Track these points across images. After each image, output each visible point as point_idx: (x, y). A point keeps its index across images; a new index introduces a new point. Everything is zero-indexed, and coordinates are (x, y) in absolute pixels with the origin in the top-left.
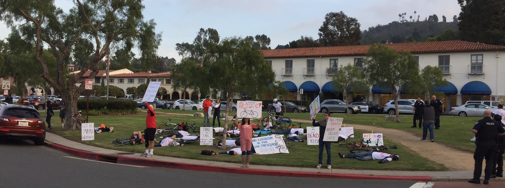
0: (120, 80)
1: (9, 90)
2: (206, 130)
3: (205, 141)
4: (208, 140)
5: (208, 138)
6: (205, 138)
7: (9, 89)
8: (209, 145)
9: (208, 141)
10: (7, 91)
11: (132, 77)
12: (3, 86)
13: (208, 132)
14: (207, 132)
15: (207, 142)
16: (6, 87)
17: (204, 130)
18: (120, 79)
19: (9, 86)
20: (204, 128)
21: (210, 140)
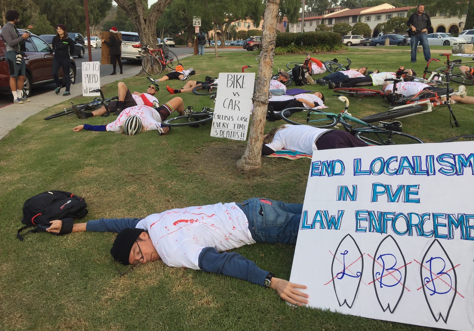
0: (378, 17)
1: (200, 27)
2: (233, 83)
3: (226, 121)
4: (236, 122)
5: (235, 114)
6: (229, 112)
7: (200, 25)
8: (236, 138)
9: (234, 122)
10: (198, 28)
11: (390, 12)
12: (194, 23)
13: (238, 90)
14: (235, 90)
15: (231, 127)
16: (197, 24)
17: (230, 83)
18: (377, 15)
19: (200, 23)
20: (230, 77)
21: (242, 123)
